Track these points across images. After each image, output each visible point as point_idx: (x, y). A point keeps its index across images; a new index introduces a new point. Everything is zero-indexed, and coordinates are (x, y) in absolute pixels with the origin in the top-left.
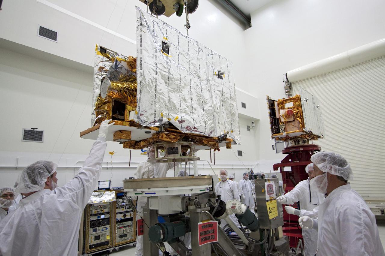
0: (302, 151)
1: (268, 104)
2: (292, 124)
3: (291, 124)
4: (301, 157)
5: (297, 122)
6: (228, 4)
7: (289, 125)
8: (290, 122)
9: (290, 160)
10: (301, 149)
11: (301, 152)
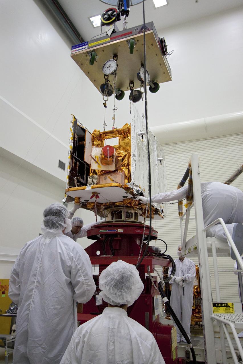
0: (121, 234)
1: (73, 132)
2: (111, 177)
3: (109, 177)
4: (118, 248)
5: (121, 173)
6: (65, 21)
7: (105, 179)
8: (108, 172)
9: (98, 253)
10: (121, 231)
11: (119, 238)
